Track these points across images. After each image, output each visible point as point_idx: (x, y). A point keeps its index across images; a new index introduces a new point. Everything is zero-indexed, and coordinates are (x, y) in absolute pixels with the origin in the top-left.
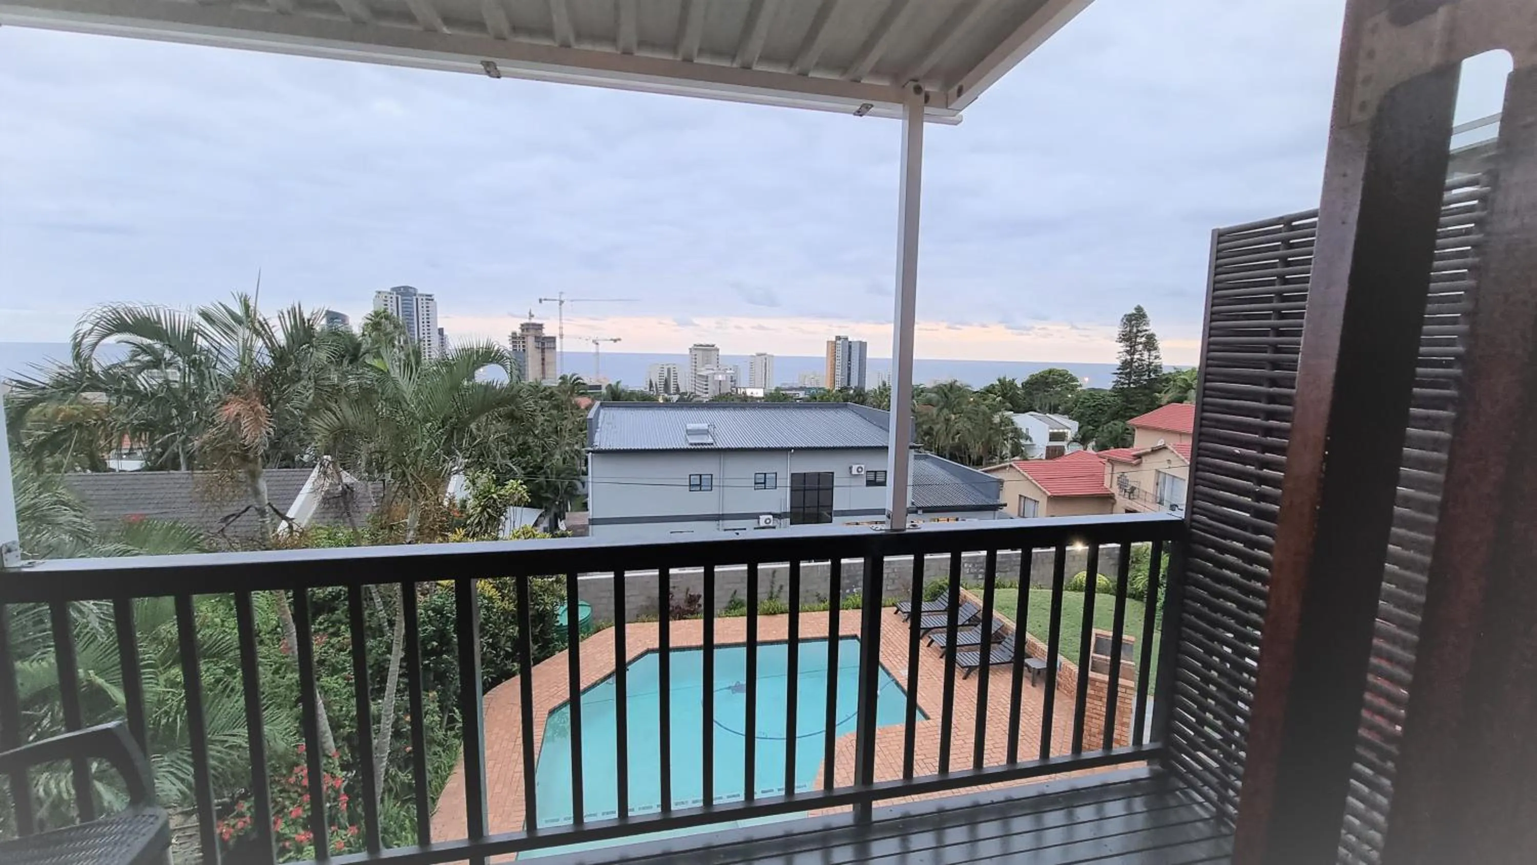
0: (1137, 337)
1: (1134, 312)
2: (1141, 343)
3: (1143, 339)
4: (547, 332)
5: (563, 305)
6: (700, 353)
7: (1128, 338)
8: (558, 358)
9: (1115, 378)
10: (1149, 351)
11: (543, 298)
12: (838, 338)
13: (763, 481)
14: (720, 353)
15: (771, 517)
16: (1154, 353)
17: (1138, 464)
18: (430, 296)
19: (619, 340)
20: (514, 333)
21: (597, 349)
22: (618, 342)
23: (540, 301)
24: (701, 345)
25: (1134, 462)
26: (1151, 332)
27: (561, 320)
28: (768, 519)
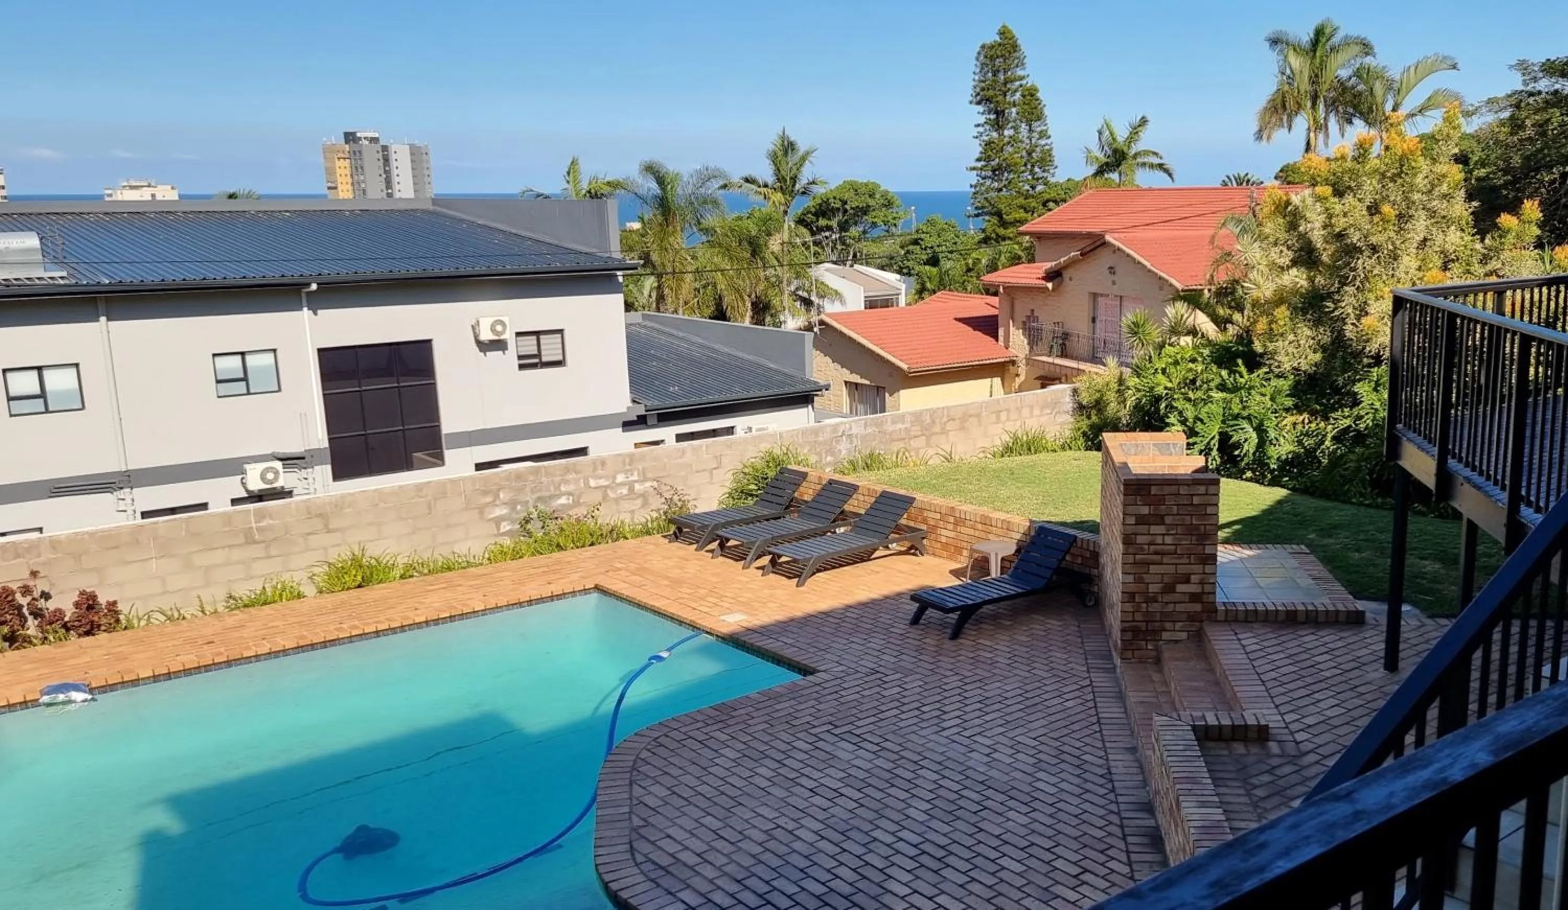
0: (1005, 91)
1: (997, 39)
2: (1013, 105)
3: (1018, 97)
7: (991, 95)
10: (1029, 121)
15: (278, 465)
16: (1037, 126)
25: (1050, 286)
26: (1029, 82)
28: (267, 470)
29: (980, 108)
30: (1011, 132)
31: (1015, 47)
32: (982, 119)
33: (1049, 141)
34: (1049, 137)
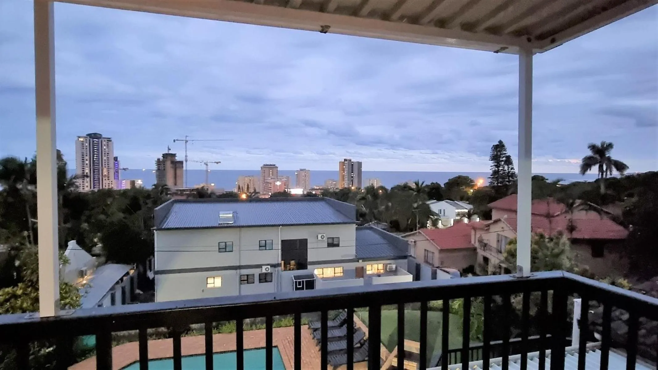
0: (500, 157)
1: (498, 143)
2: (502, 161)
3: (504, 159)
4: (178, 159)
5: (188, 143)
6: (267, 170)
7: (496, 158)
8: (184, 173)
9: (490, 180)
10: (508, 165)
11: (176, 139)
12: (345, 160)
13: (264, 245)
14: (279, 169)
15: (269, 267)
16: (510, 166)
17: (489, 229)
18: (110, 138)
19: (220, 162)
20: (159, 159)
21: (207, 168)
22: (219, 164)
23: (174, 141)
24: (267, 165)
25: (486, 228)
26: (508, 155)
27: (186, 151)
28: (267, 268)
29: (492, 162)
30: (502, 168)
31: (503, 146)
32: (493, 165)
33: (514, 171)
34: (514, 169)
